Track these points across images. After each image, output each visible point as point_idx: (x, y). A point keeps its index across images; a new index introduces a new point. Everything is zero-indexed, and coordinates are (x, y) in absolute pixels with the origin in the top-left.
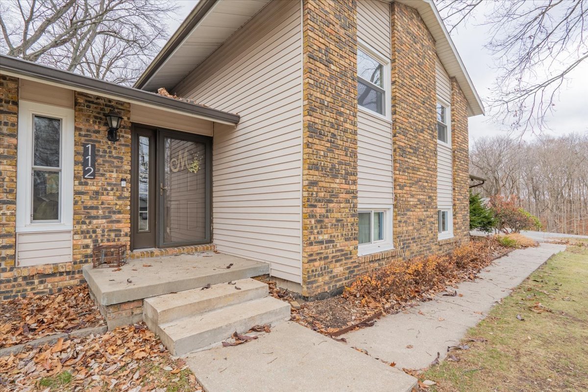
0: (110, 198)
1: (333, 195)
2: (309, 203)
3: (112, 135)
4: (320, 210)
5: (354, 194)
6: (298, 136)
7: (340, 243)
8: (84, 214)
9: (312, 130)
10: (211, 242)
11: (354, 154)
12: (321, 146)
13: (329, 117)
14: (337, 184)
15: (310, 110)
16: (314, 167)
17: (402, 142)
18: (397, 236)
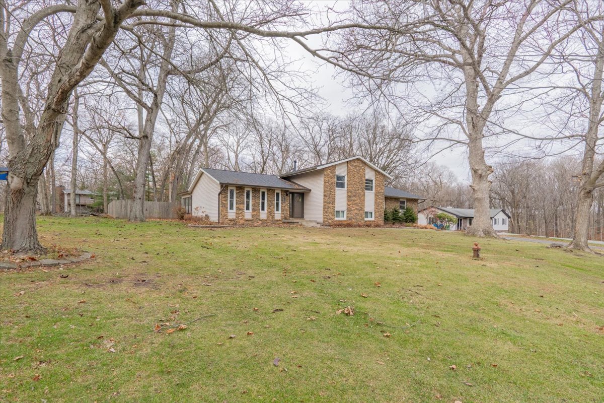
0: (286, 207)
1: (329, 207)
2: (324, 209)
3: (287, 195)
4: (326, 210)
5: (334, 207)
6: (322, 197)
7: (331, 216)
8: (283, 210)
9: (325, 196)
10: (303, 218)
11: (334, 199)
12: (327, 198)
13: (328, 192)
14: (330, 205)
15: (324, 192)
16: (325, 202)
17: (350, 194)
18: (347, 217)
